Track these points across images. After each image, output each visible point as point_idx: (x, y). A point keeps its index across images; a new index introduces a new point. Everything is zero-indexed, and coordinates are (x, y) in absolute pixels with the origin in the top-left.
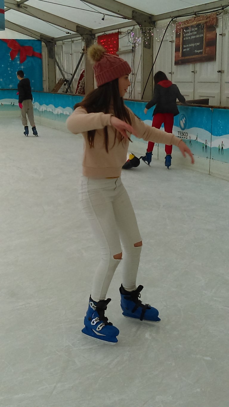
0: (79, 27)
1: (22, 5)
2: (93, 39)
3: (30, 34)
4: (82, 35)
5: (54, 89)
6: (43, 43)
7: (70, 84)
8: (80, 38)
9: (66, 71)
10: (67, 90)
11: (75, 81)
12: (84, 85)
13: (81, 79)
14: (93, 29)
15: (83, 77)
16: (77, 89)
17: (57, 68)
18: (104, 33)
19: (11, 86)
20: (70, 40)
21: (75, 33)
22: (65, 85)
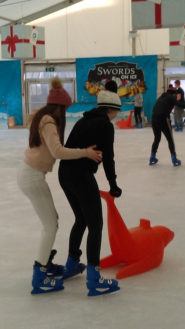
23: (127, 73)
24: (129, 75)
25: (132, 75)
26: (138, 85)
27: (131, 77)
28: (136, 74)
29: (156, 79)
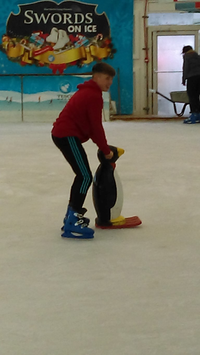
23: (78, 21)
24: (83, 25)
25: (88, 25)
26: (99, 45)
27: (87, 29)
28: (95, 25)
29: (131, 34)
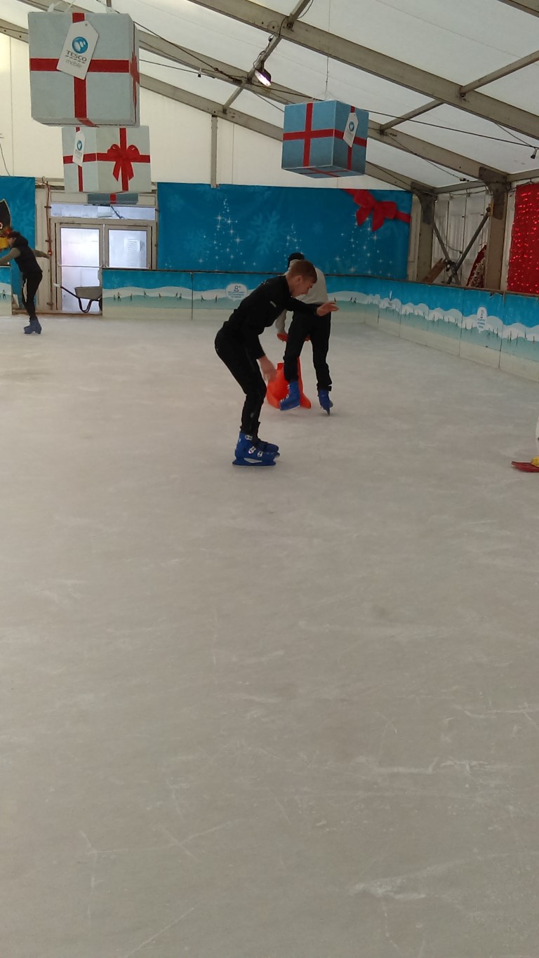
0: (485, 169)
1: (388, 131)
2: (508, 191)
3: (394, 180)
4: (487, 184)
5: (427, 278)
6: (415, 198)
7: (456, 270)
8: (484, 188)
9: (451, 246)
10: (450, 278)
11: (468, 263)
12: (483, 272)
13: (478, 260)
14: (509, 174)
15: (483, 257)
16: (470, 279)
17: (436, 239)
18: (529, 180)
19: (352, 270)
20: (465, 192)
21: (476, 180)
22: (448, 270)
